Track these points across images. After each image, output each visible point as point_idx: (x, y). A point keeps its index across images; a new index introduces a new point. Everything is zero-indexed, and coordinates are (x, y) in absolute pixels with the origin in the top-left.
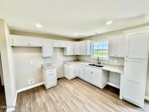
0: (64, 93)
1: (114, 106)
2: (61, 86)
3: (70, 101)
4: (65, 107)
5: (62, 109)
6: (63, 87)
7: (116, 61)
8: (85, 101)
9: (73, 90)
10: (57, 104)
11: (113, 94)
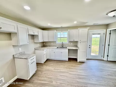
0: (50, 74)
1: (78, 66)
2: (42, 71)
3: (59, 76)
4: (60, 81)
5: (59, 84)
6: (44, 71)
7: (72, 44)
8: (67, 71)
9: (53, 69)
10: (53, 83)
11: (74, 61)
